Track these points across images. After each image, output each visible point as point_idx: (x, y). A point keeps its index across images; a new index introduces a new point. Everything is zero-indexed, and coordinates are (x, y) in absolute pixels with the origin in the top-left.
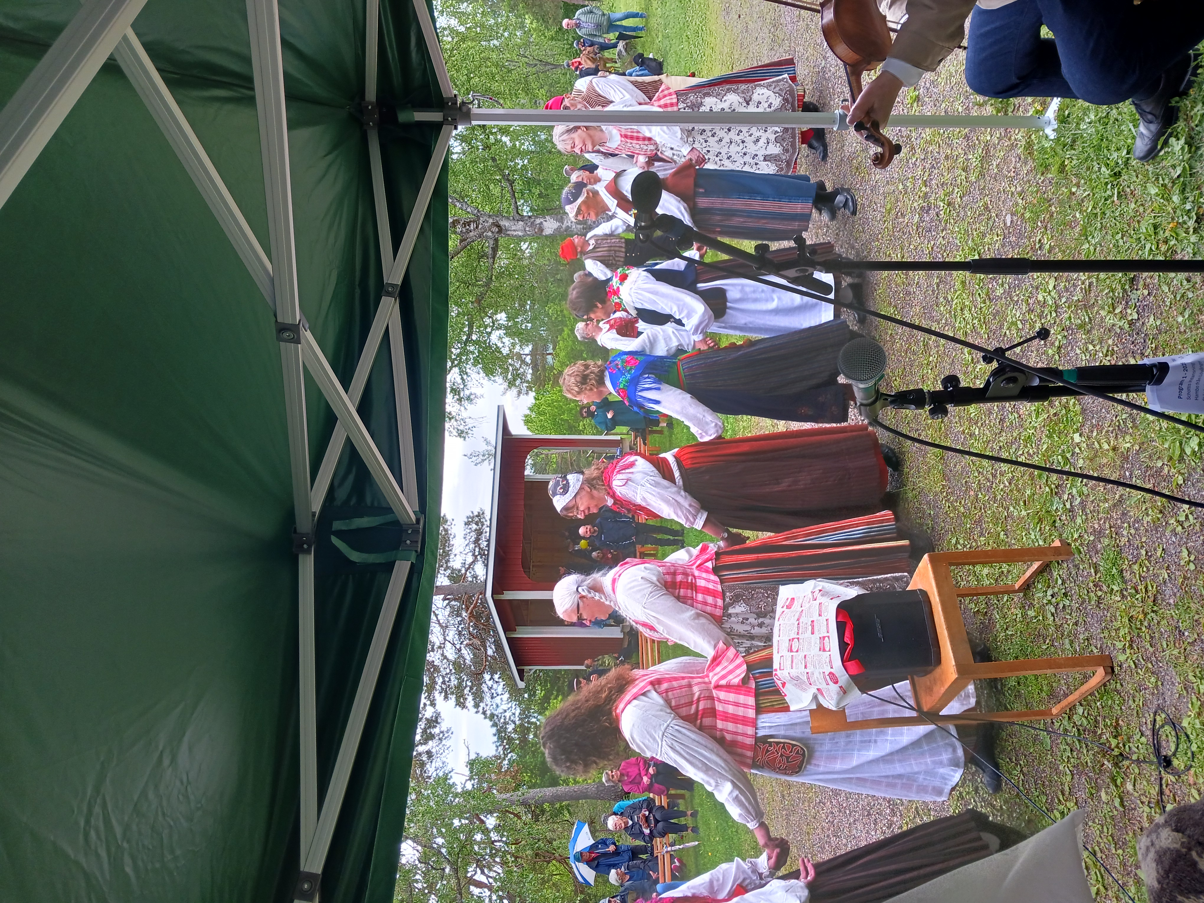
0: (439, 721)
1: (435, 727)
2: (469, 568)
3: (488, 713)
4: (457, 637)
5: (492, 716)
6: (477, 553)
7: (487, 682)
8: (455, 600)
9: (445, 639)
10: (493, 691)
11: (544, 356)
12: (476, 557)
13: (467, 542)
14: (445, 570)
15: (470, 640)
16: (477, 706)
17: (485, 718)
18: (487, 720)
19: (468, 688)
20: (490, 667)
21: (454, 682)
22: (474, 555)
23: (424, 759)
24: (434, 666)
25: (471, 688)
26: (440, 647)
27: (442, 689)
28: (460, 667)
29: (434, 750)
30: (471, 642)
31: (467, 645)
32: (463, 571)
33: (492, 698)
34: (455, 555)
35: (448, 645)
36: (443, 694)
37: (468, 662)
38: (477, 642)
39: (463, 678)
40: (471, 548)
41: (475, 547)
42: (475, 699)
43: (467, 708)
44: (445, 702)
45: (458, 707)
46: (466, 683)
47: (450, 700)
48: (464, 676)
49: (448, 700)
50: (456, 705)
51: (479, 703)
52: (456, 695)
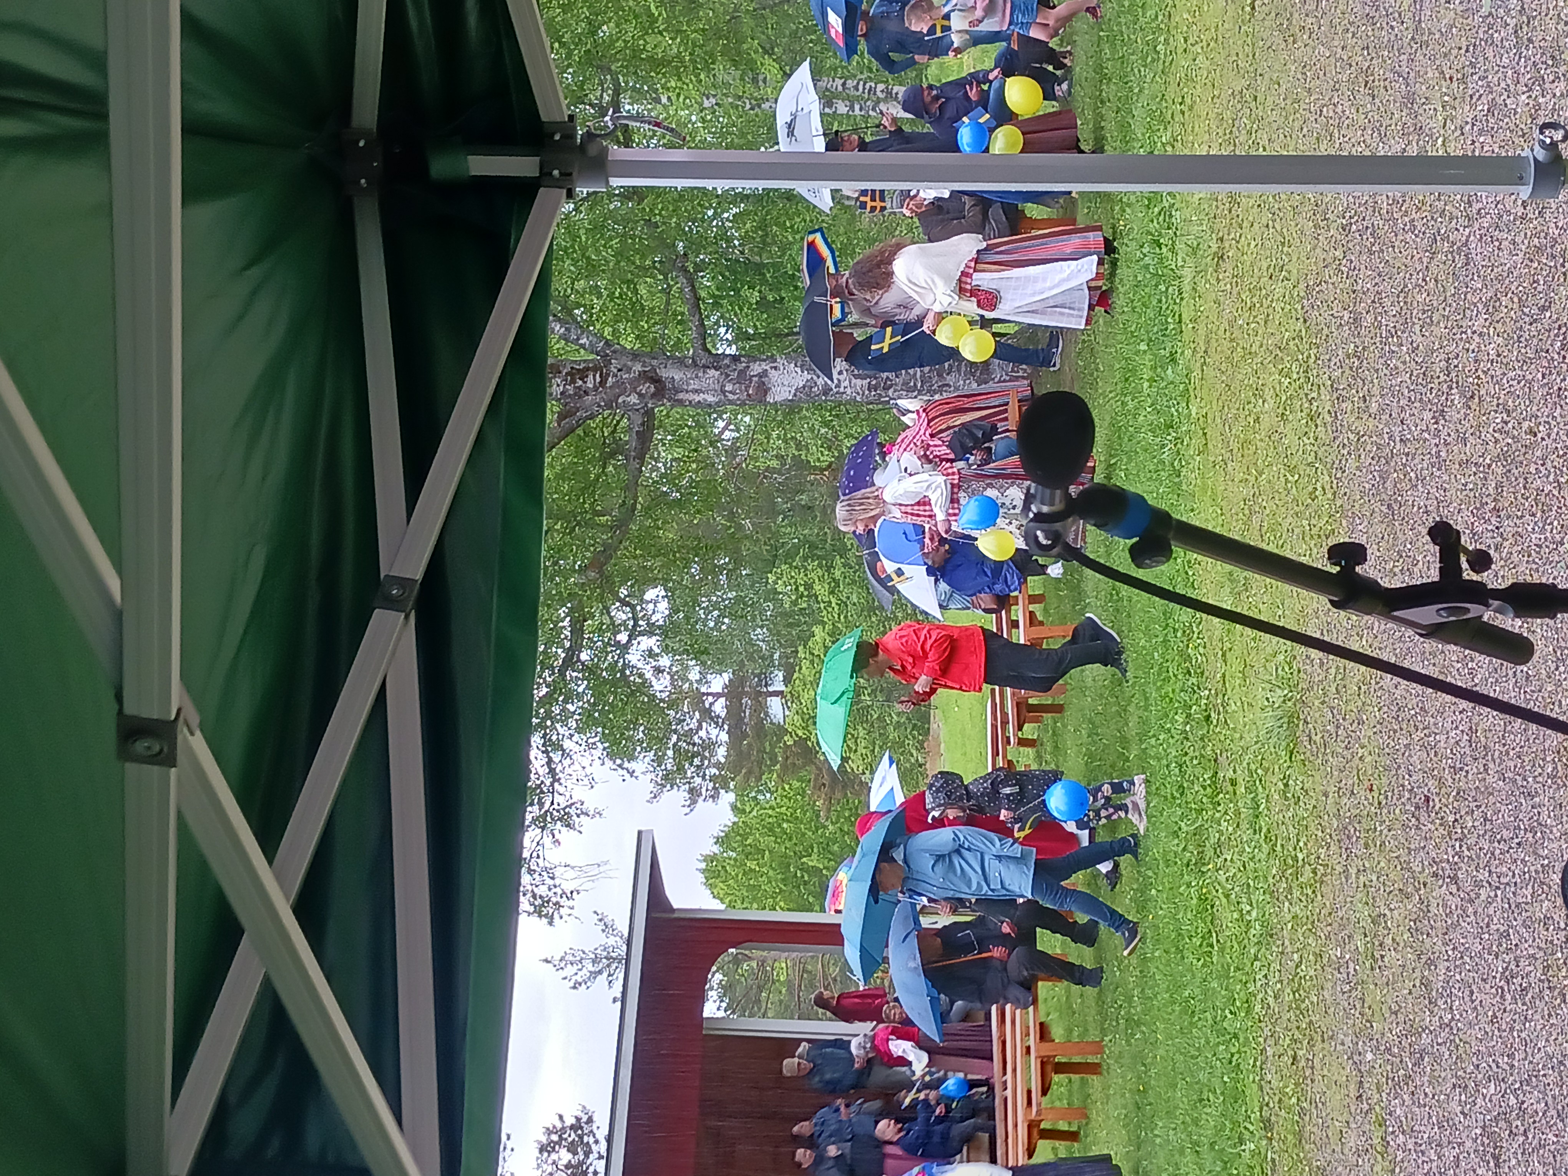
11: (760, 697)
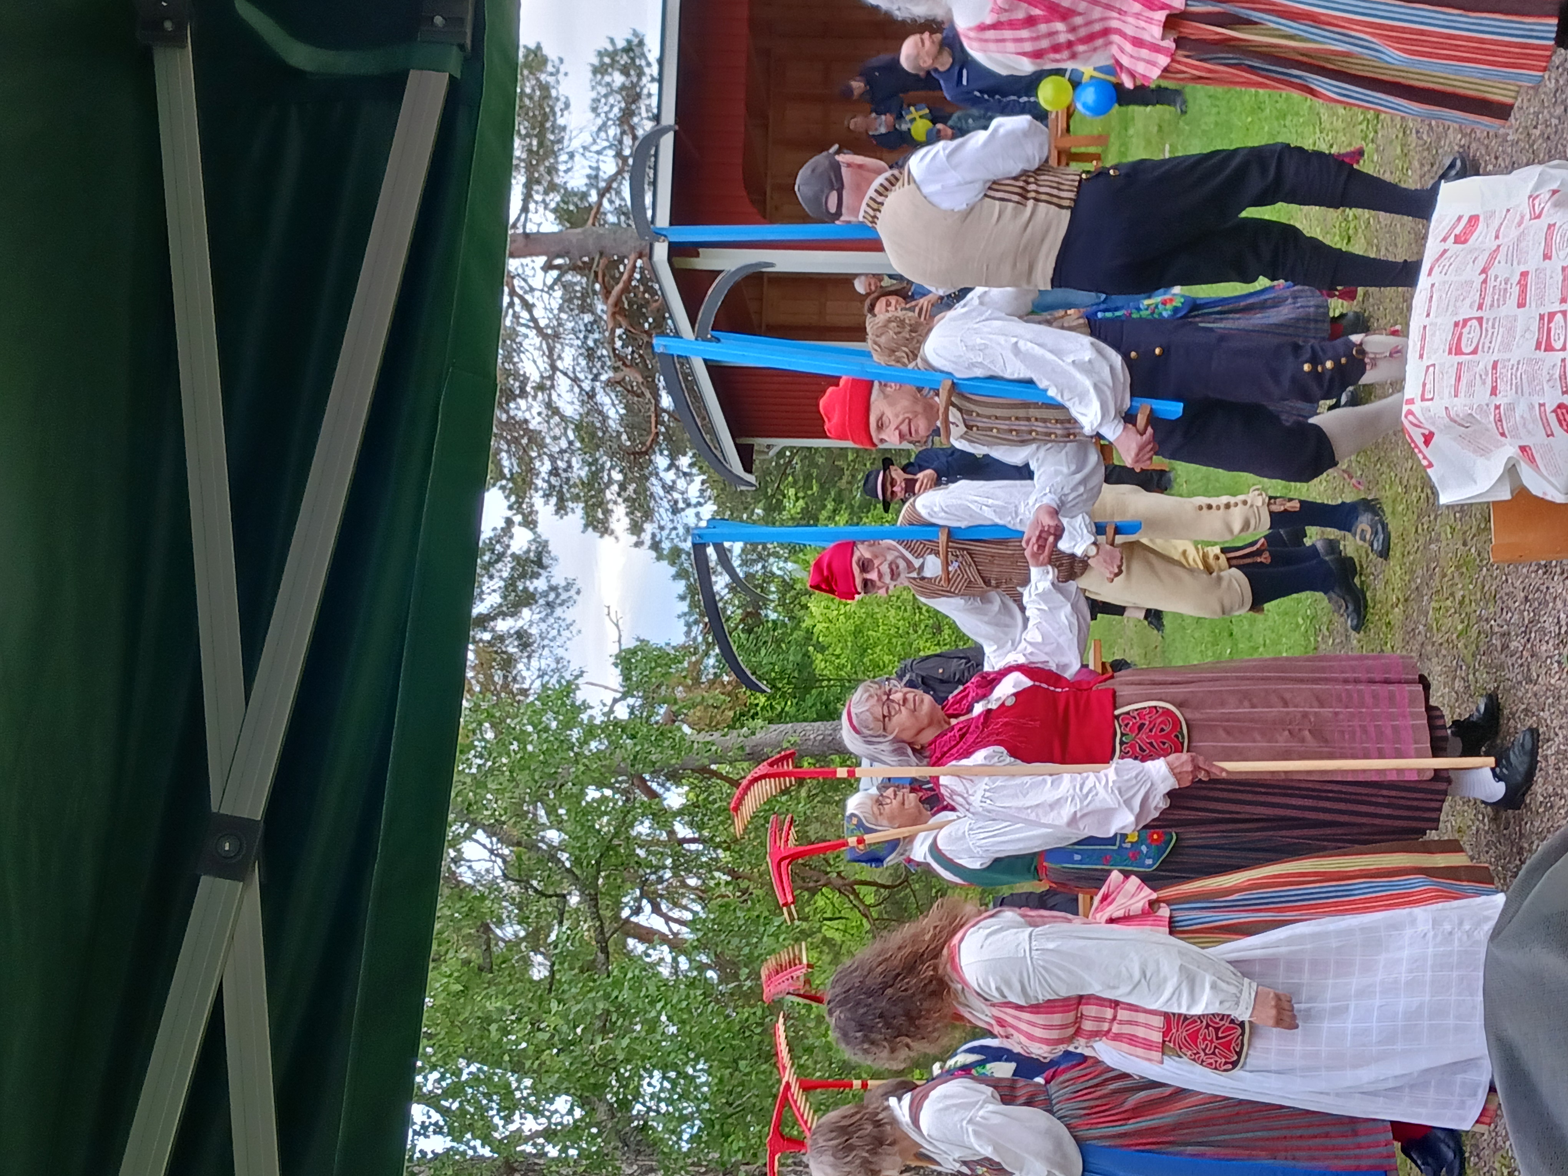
0: (546, 561)
1: (537, 576)
2: (608, 189)
3: (666, 545)
4: (583, 363)
5: (676, 553)
6: (627, 152)
7: (662, 474)
8: (575, 268)
9: (554, 368)
10: (676, 495)
12: (625, 161)
13: (599, 122)
14: (546, 193)
15: (616, 369)
16: (636, 528)
17: (659, 558)
18: (665, 563)
19: (615, 488)
20: (668, 438)
21: (579, 471)
22: (619, 155)
23: (511, 650)
24: (527, 431)
25: (623, 487)
26: (540, 387)
27: (552, 487)
28: (593, 435)
29: (534, 631)
30: (619, 376)
31: (609, 383)
32: (593, 197)
33: (675, 511)
34: (571, 156)
35: (563, 383)
36: (553, 500)
37: (613, 424)
38: (634, 377)
39: (600, 462)
40: (611, 139)
41: (623, 133)
42: (632, 513)
43: (612, 532)
44: (557, 517)
45: (590, 529)
46: (609, 475)
47: (570, 514)
48: (605, 458)
49: (566, 514)
50: (586, 526)
51: (643, 522)
52: (586, 502)
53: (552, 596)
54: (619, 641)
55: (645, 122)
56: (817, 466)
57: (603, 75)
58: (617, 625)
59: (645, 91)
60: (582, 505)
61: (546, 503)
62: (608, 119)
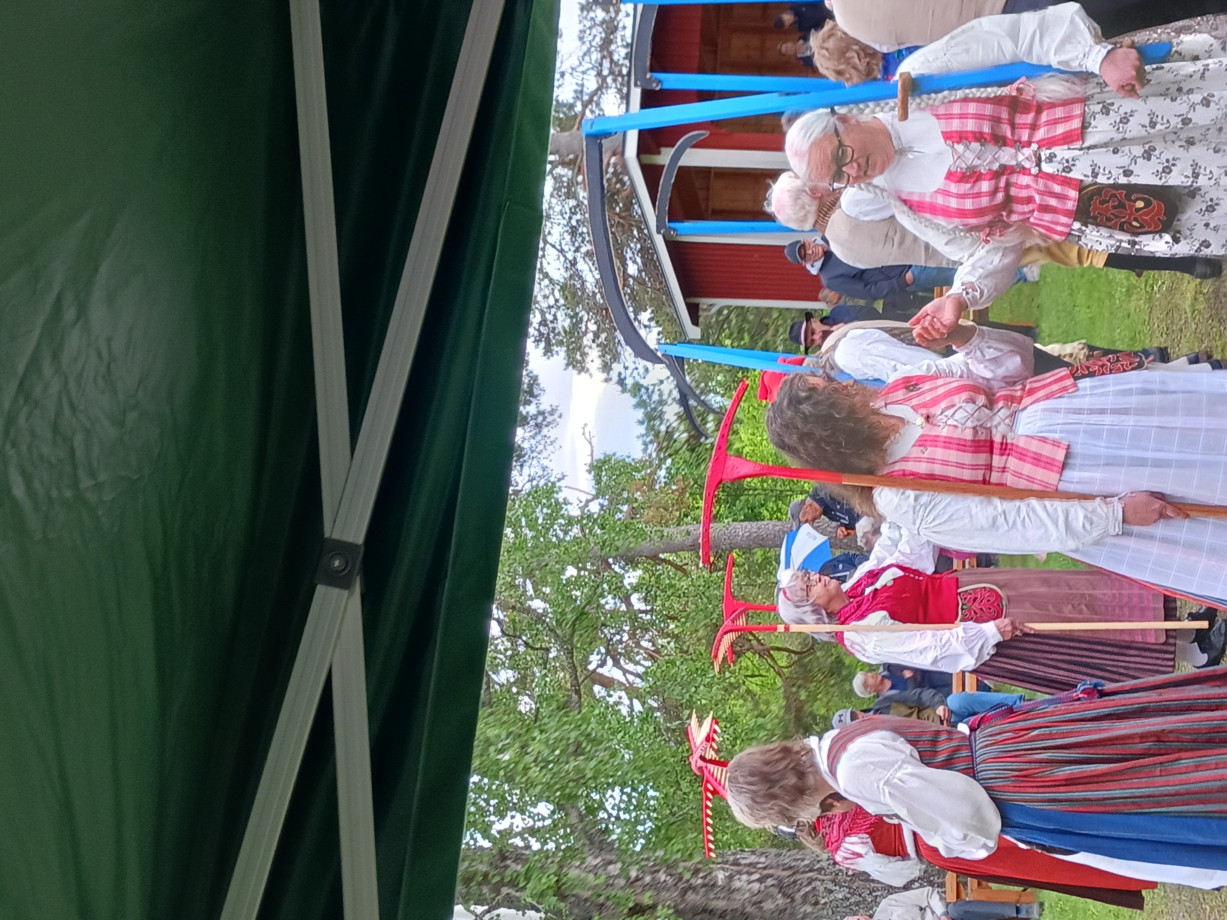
0: (536, 392)
1: (529, 403)
2: (590, 101)
3: (629, 382)
4: (568, 237)
5: (637, 387)
6: (605, 72)
8: (564, 164)
9: (545, 241)
12: (604, 79)
13: (585, 48)
15: (593, 244)
16: (606, 368)
17: (624, 391)
18: (628, 395)
19: (590, 336)
21: (563, 322)
22: (599, 74)
25: (596, 335)
27: (541, 334)
28: (574, 294)
29: (526, 445)
30: (595, 249)
31: (588, 254)
32: (579, 108)
34: (563, 75)
36: (542, 345)
37: (590, 286)
39: (580, 315)
40: (593, 62)
41: (603, 57)
42: (604, 356)
43: (588, 370)
44: (545, 358)
45: (571, 367)
46: (586, 326)
47: (555, 356)
48: (583, 312)
49: (552, 356)
50: (568, 365)
51: (612, 363)
52: (568, 347)
53: (540, 419)
54: (592, 455)
55: (620, 49)
56: (748, 322)
57: (588, 12)
58: (590, 443)
59: (621, 25)
60: (565, 349)
61: (537, 347)
62: (591, 46)
